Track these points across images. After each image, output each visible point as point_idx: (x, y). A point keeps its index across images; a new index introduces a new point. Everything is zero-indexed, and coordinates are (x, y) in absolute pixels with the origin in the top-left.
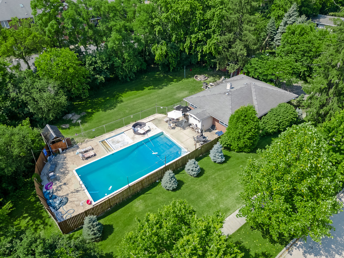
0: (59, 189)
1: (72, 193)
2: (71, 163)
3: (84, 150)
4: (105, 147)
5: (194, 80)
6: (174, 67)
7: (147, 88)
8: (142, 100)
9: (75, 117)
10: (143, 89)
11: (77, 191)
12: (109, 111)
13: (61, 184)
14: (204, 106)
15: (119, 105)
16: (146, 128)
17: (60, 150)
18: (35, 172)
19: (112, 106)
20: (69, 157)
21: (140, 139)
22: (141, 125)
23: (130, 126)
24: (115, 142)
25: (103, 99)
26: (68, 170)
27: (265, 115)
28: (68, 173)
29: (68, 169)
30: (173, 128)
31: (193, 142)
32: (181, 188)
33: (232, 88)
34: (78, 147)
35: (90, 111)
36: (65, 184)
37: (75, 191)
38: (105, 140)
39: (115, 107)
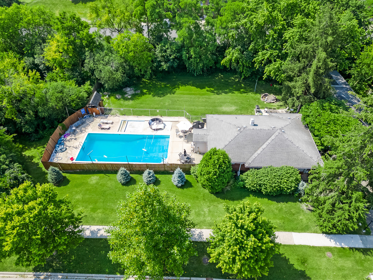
1: (73, 147)
2: (91, 127)
3: (107, 122)
4: (122, 126)
11: (76, 148)
13: (73, 138)
16: (161, 126)
17: (94, 114)
18: (64, 123)
22: (159, 121)
24: (131, 126)
26: (85, 131)
30: (181, 137)
33: (255, 125)
35: (145, 91)
36: (76, 139)
38: (128, 121)
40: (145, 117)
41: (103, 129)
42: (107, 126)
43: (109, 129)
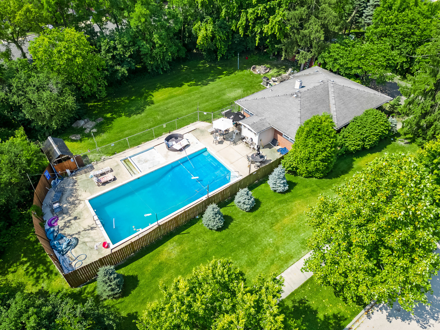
0: (68, 224)
1: (85, 230)
2: (82, 190)
3: (100, 172)
4: (128, 168)
5: (251, 74)
6: (222, 55)
7: (186, 84)
8: (179, 102)
9: (88, 125)
10: (181, 85)
11: (92, 228)
12: (135, 117)
13: (70, 218)
14: (263, 113)
15: (148, 107)
16: (184, 143)
17: (68, 171)
18: (34, 204)
19: (140, 110)
20: (81, 182)
21: (176, 157)
22: (176, 137)
23: (163, 139)
24: (141, 161)
25: (128, 99)
26: (79, 200)
27: (345, 127)
28: (79, 203)
29: (79, 198)
30: (221, 142)
31: (247, 163)
32: (229, 227)
33: (303, 87)
34: (92, 168)
35: (109, 115)
36: (75, 218)
37: (90, 228)
38: (129, 158)
39: (143, 110)
40: (147, 142)
41: (107, 182)
42: (109, 176)
43: (115, 179)
